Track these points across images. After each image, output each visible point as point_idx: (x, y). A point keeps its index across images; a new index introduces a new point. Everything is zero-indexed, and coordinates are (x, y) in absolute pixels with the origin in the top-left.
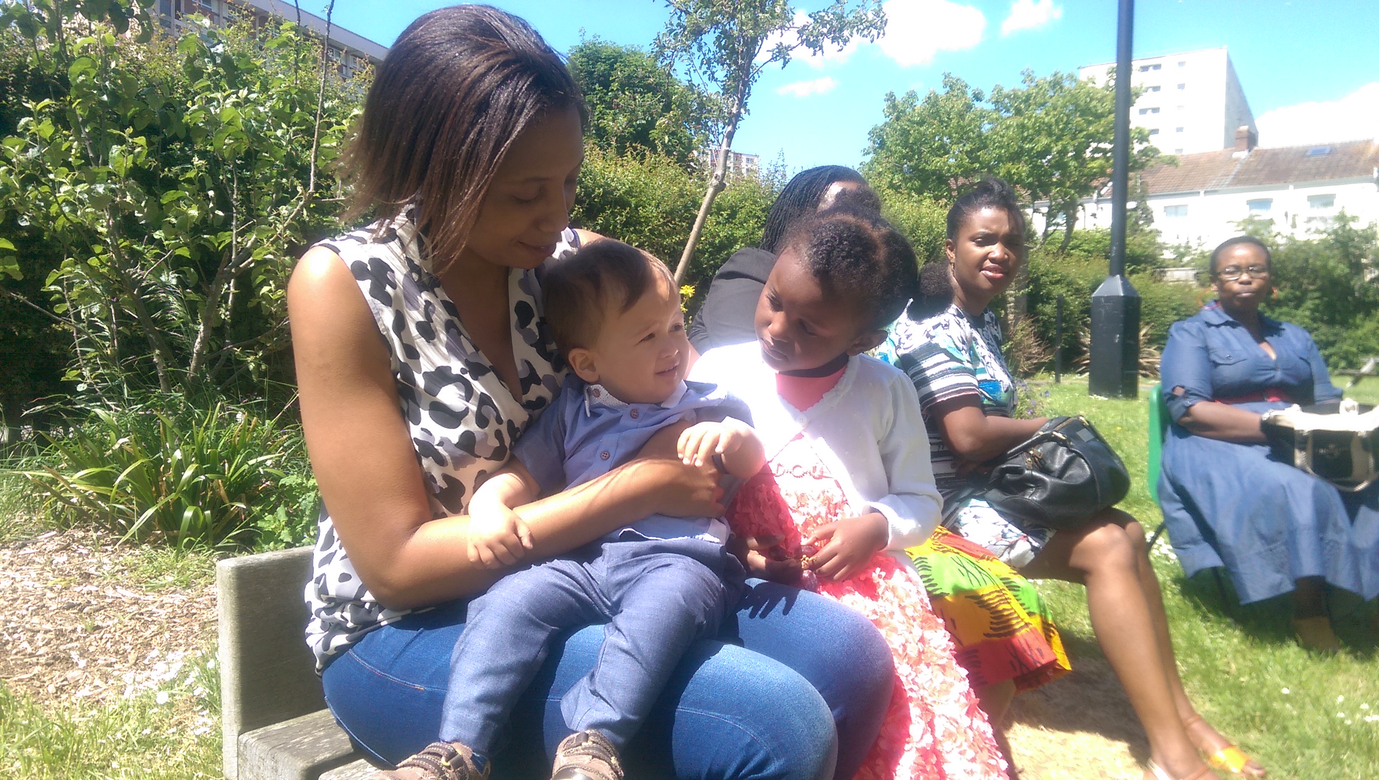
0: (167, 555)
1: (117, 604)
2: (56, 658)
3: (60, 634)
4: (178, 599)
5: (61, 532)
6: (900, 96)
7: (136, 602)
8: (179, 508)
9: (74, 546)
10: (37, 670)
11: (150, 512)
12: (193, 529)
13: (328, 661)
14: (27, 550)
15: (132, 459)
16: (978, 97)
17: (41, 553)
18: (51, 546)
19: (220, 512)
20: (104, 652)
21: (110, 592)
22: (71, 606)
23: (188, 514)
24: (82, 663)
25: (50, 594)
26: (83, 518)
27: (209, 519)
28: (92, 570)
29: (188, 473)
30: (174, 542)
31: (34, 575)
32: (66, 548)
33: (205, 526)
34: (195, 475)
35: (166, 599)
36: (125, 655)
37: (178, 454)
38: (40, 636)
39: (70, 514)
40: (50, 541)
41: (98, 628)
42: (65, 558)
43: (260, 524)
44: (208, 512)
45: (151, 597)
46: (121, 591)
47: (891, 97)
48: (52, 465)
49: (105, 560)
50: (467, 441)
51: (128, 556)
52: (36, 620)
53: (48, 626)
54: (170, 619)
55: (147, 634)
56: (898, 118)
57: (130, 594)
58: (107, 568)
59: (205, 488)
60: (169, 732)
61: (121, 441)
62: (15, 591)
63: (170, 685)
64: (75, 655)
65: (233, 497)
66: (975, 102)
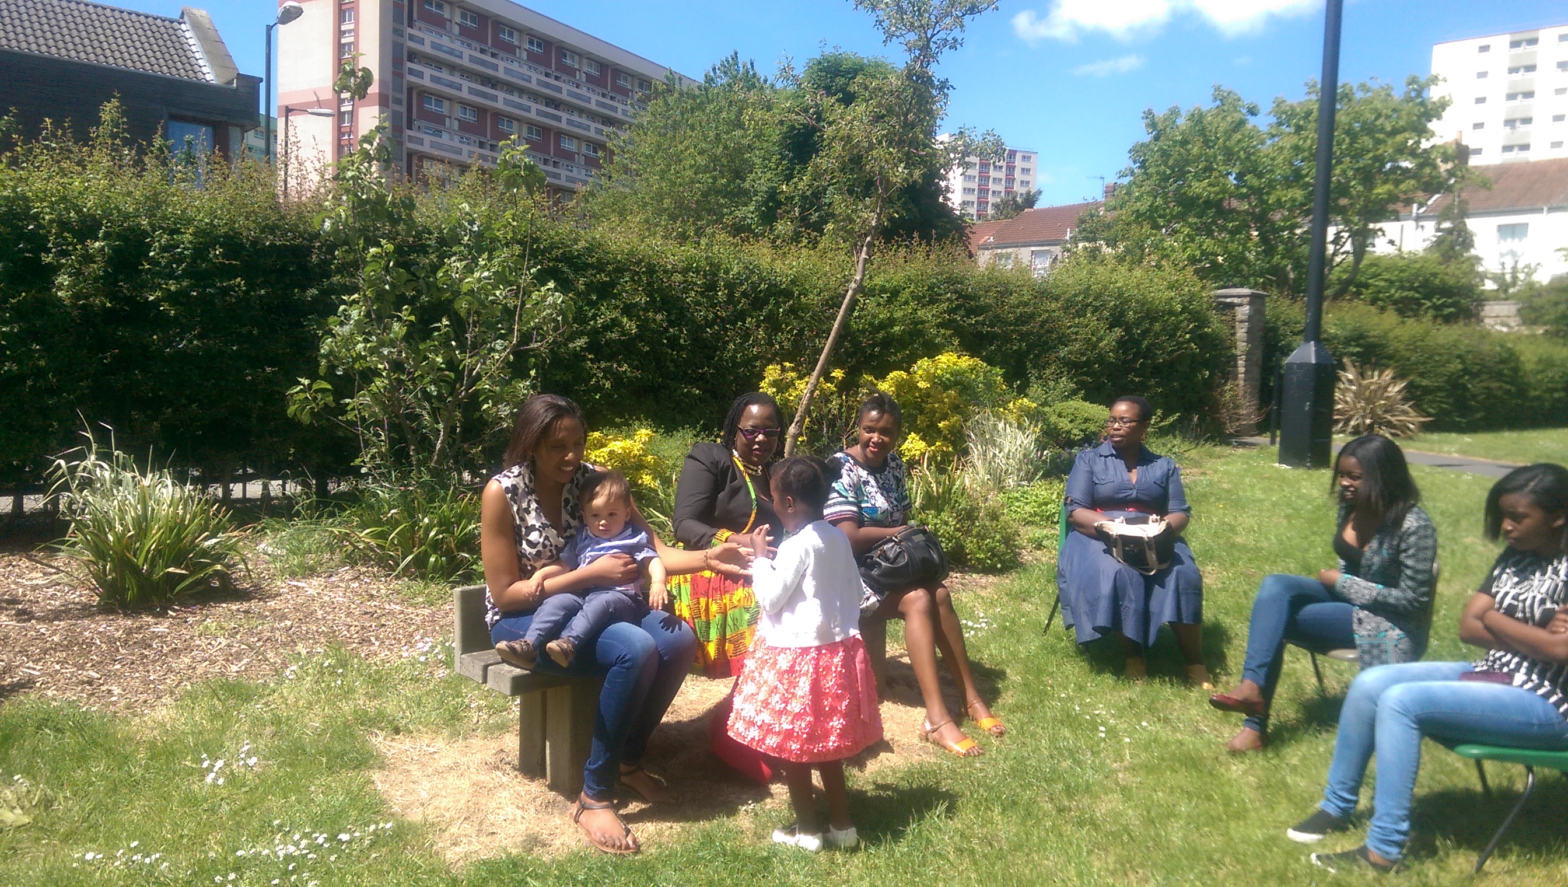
0: (419, 585)
1: (391, 613)
2: (363, 640)
3: (363, 628)
4: (426, 612)
5: (352, 567)
6: (1160, 113)
7: (402, 612)
8: (426, 556)
9: (362, 577)
10: (354, 645)
11: (410, 558)
12: (435, 569)
13: (493, 625)
14: (333, 579)
15: (398, 523)
16: (1253, 112)
17: (342, 580)
18: (347, 577)
19: (451, 558)
20: (388, 638)
21: (387, 607)
22: (366, 613)
23: (432, 559)
24: (377, 643)
25: (353, 606)
26: (366, 560)
27: (444, 563)
28: (374, 593)
29: (432, 534)
30: (423, 577)
31: (341, 594)
32: (357, 578)
33: (442, 567)
34: (436, 535)
35: (419, 611)
36: (399, 640)
37: (426, 520)
38: (352, 628)
39: (357, 555)
40: (346, 573)
41: (384, 625)
42: (357, 584)
43: (474, 567)
44: (444, 559)
45: (410, 610)
46: (393, 606)
47: (1149, 114)
48: (346, 523)
49: (382, 587)
50: (539, 553)
51: (396, 584)
52: (348, 619)
53: (356, 623)
54: (423, 622)
55: (411, 630)
56: (1157, 138)
57: (398, 607)
58: (383, 592)
59: (442, 543)
60: (425, 676)
61: (393, 511)
62: (333, 603)
63: (425, 654)
64: (373, 639)
65: (460, 549)
66: (1249, 117)
